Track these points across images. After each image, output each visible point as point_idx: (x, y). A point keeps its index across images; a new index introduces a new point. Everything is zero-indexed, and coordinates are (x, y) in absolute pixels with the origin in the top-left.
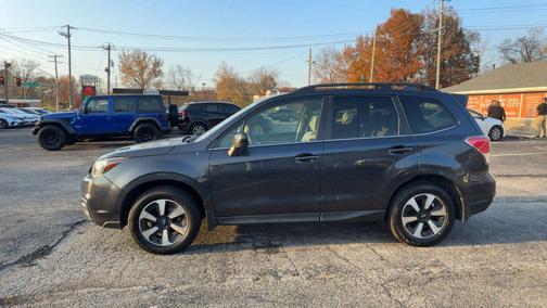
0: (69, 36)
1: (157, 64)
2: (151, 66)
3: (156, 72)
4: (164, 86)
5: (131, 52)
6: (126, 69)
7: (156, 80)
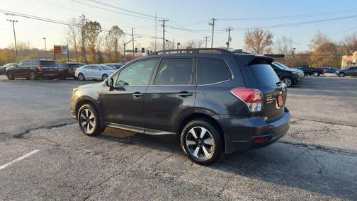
0: (213, 25)
1: (269, 37)
2: (265, 38)
3: (268, 42)
4: (272, 51)
5: (253, 31)
6: (249, 41)
7: (268, 47)
